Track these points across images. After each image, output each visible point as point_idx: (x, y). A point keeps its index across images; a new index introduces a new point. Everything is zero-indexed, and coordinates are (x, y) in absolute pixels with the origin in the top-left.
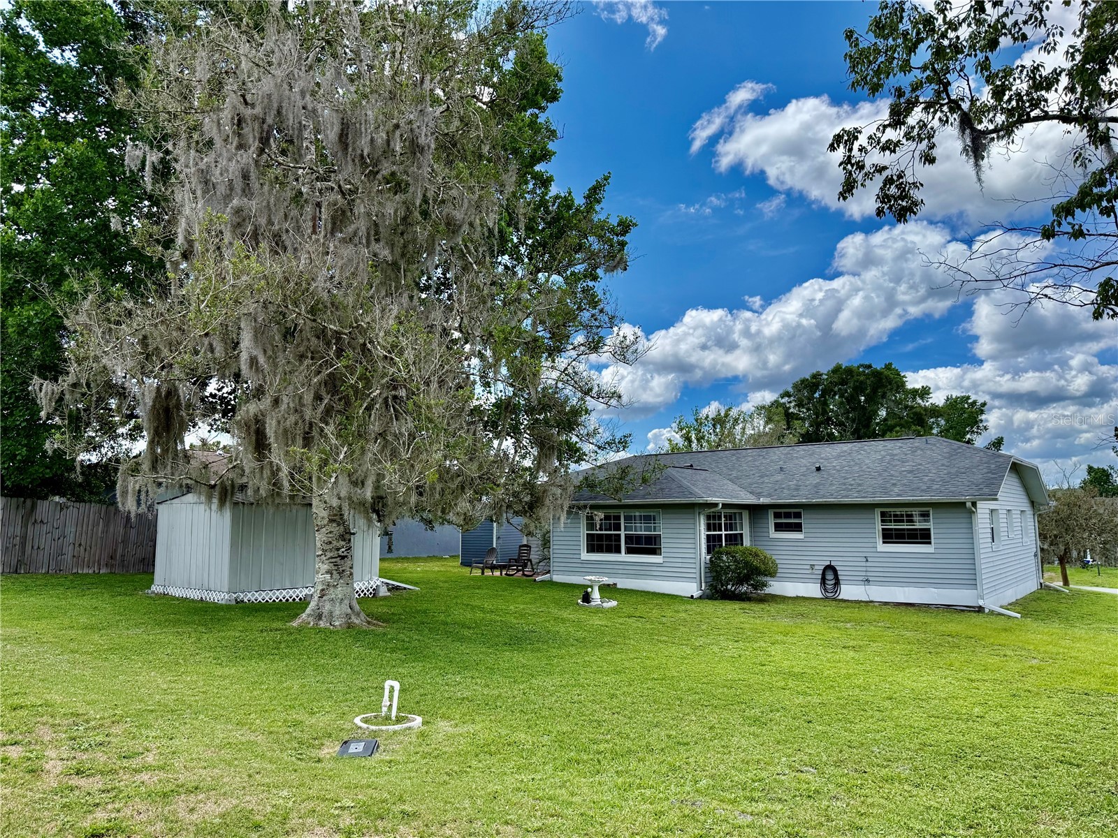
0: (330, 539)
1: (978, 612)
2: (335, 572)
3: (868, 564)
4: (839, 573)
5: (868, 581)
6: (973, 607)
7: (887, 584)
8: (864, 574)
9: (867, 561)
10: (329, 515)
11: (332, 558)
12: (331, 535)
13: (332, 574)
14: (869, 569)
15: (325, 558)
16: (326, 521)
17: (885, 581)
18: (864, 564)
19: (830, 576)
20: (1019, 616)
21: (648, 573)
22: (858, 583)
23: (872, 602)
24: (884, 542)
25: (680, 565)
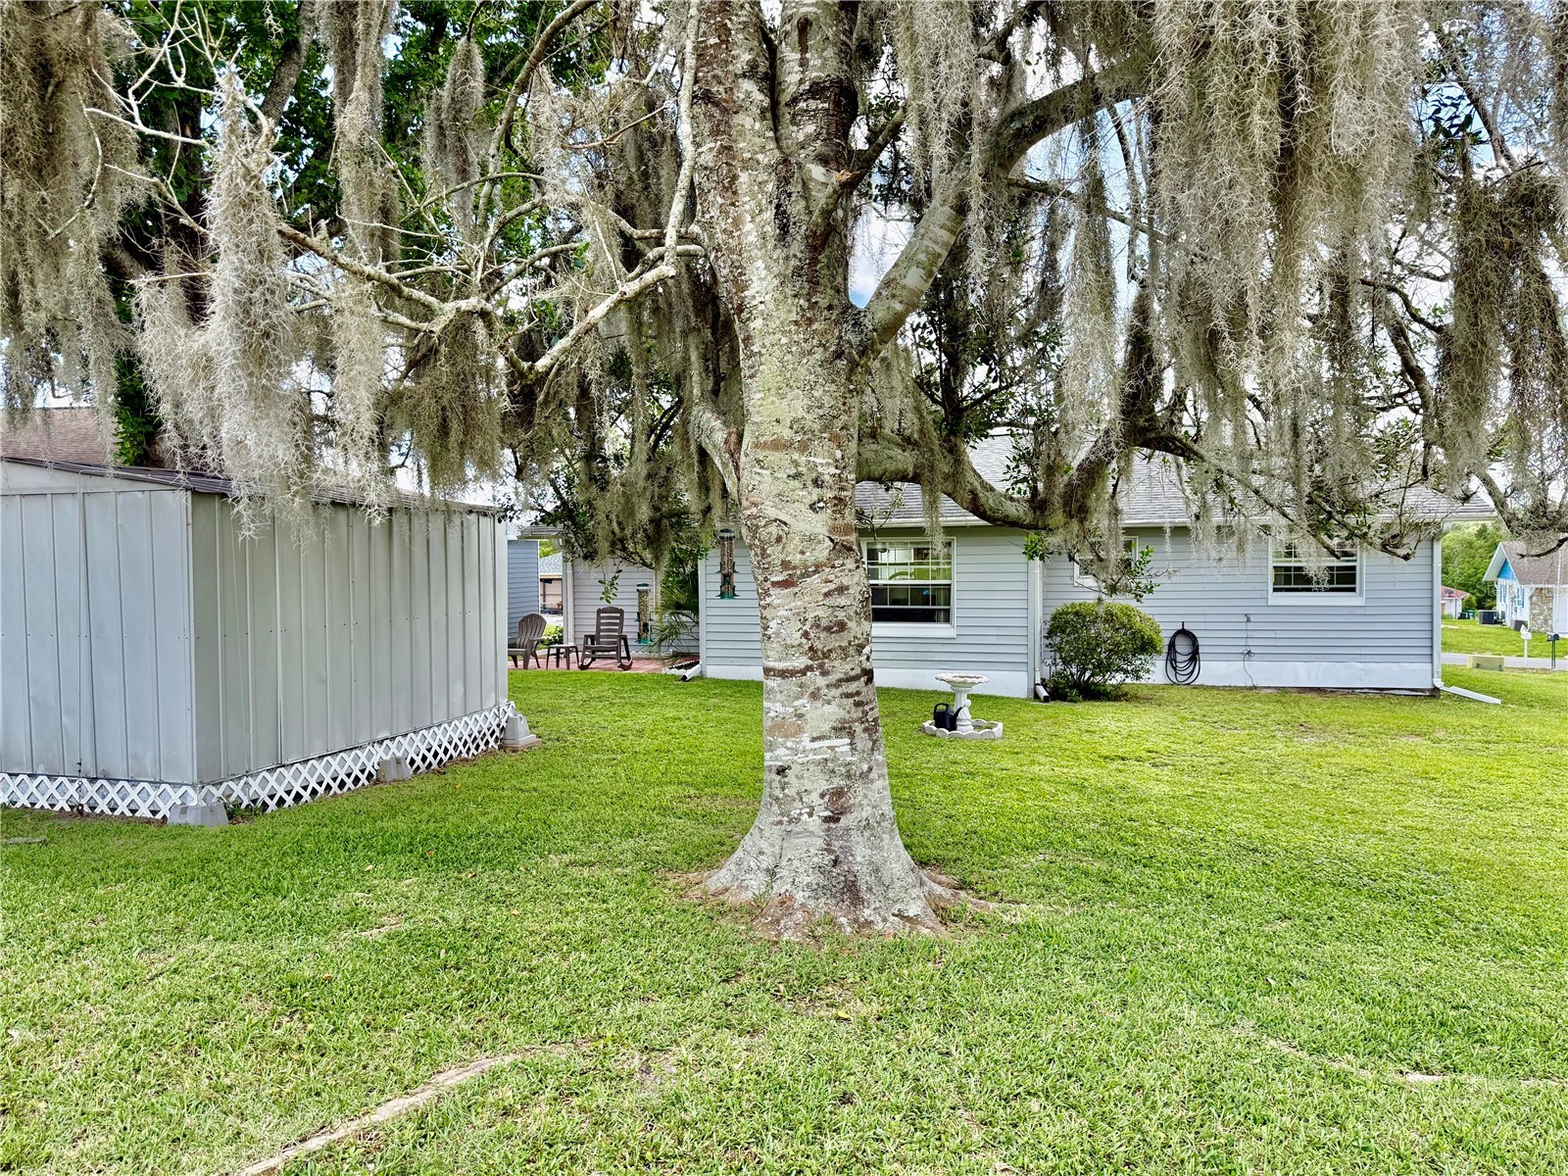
0: (841, 615)
1: (1432, 696)
2: (858, 728)
3: (1250, 626)
4: (1200, 642)
5: (1249, 653)
6: (1422, 690)
7: (1279, 658)
8: (1243, 642)
9: (1248, 621)
10: (833, 529)
11: (849, 679)
12: (842, 601)
13: (851, 735)
14: (1251, 634)
15: (821, 681)
16: (823, 551)
17: (1280, 653)
18: (1243, 626)
19: (1183, 647)
20: (1498, 701)
21: (929, 657)
22: (1235, 657)
23: (1255, 688)
24: (1275, 590)
25: (993, 640)
